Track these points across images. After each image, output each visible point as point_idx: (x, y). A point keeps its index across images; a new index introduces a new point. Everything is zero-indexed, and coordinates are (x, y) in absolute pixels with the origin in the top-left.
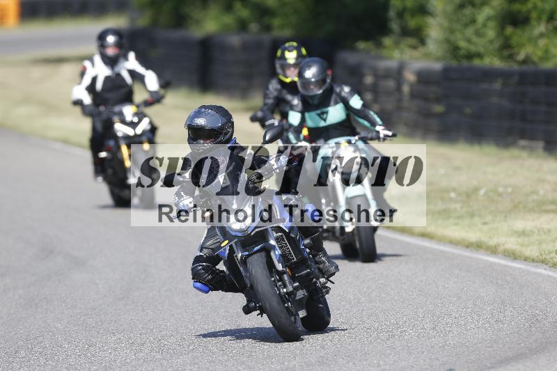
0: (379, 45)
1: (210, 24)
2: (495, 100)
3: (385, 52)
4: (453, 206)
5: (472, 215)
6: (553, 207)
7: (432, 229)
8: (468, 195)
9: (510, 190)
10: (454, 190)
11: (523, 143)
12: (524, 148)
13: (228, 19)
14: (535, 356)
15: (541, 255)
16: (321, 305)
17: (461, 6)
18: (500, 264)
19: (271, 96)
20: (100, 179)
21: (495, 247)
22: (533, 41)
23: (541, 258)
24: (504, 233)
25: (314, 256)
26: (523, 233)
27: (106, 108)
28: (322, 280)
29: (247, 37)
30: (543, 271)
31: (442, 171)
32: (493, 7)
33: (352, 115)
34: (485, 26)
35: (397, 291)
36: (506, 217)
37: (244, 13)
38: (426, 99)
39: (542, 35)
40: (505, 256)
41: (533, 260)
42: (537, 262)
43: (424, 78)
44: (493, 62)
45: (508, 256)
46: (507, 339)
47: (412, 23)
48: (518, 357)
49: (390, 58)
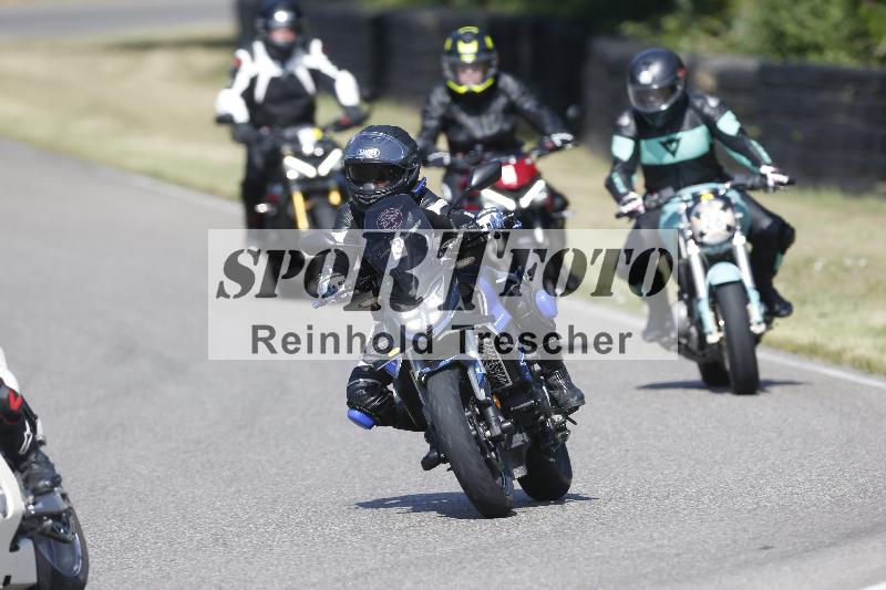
0: (657, 29)
3: (666, 40)
5: (803, 302)
8: (796, 270)
9: (862, 262)
11: (884, 187)
16: (552, 460)
18: (846, 381)
19: (434, 114)
21: (839, 353)
25: (547, 376)
27: (272, 131)
28: (558, 418)
33: (718, 144)
36: (856, 305)
40: (854, 367)
43: (727, 83)
44: (839, 58)
45: (859, 368)
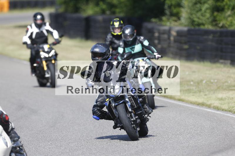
0: (161, 20)
1: (89, 11)
2: (210, 43)
3: (163, 23)
4: (192, 88)
5: (200, 92)
6: (234, 88)
7: (183, 97)
8: (198, 83)
9: (216, 81)
10: (192, 81)
11: (221, 61)
12: (222, 63)
13: (97, 9)
14: (227, 151)
15: (229, 108)
17: (196, 4)
18: (212, 112)
19: (108, 41)
20: (34, 75)
21: (210, 105)
22: (226, 18)
23: (229, 109)
24: (213, 99)
26: (221, 99)
27: (37, 45)
29: (105, 16)
30: (229, 115)
31: (187, 73)
32: (209, 4)
33: (144, 48)
34: (205, 12)
35: (168, 123)
36: (214, 92)
37: (104, 6)
38: (181, 43)
39: (229, 16)
40: (214, 109)
41: (226, 111)
42: (227, 111)
43: (180, 34)
44: (209, 27)
45: (215, 109)
46: (215, 144)
47: (175, 11)
48: (220, 151)
49: (165, 25)
